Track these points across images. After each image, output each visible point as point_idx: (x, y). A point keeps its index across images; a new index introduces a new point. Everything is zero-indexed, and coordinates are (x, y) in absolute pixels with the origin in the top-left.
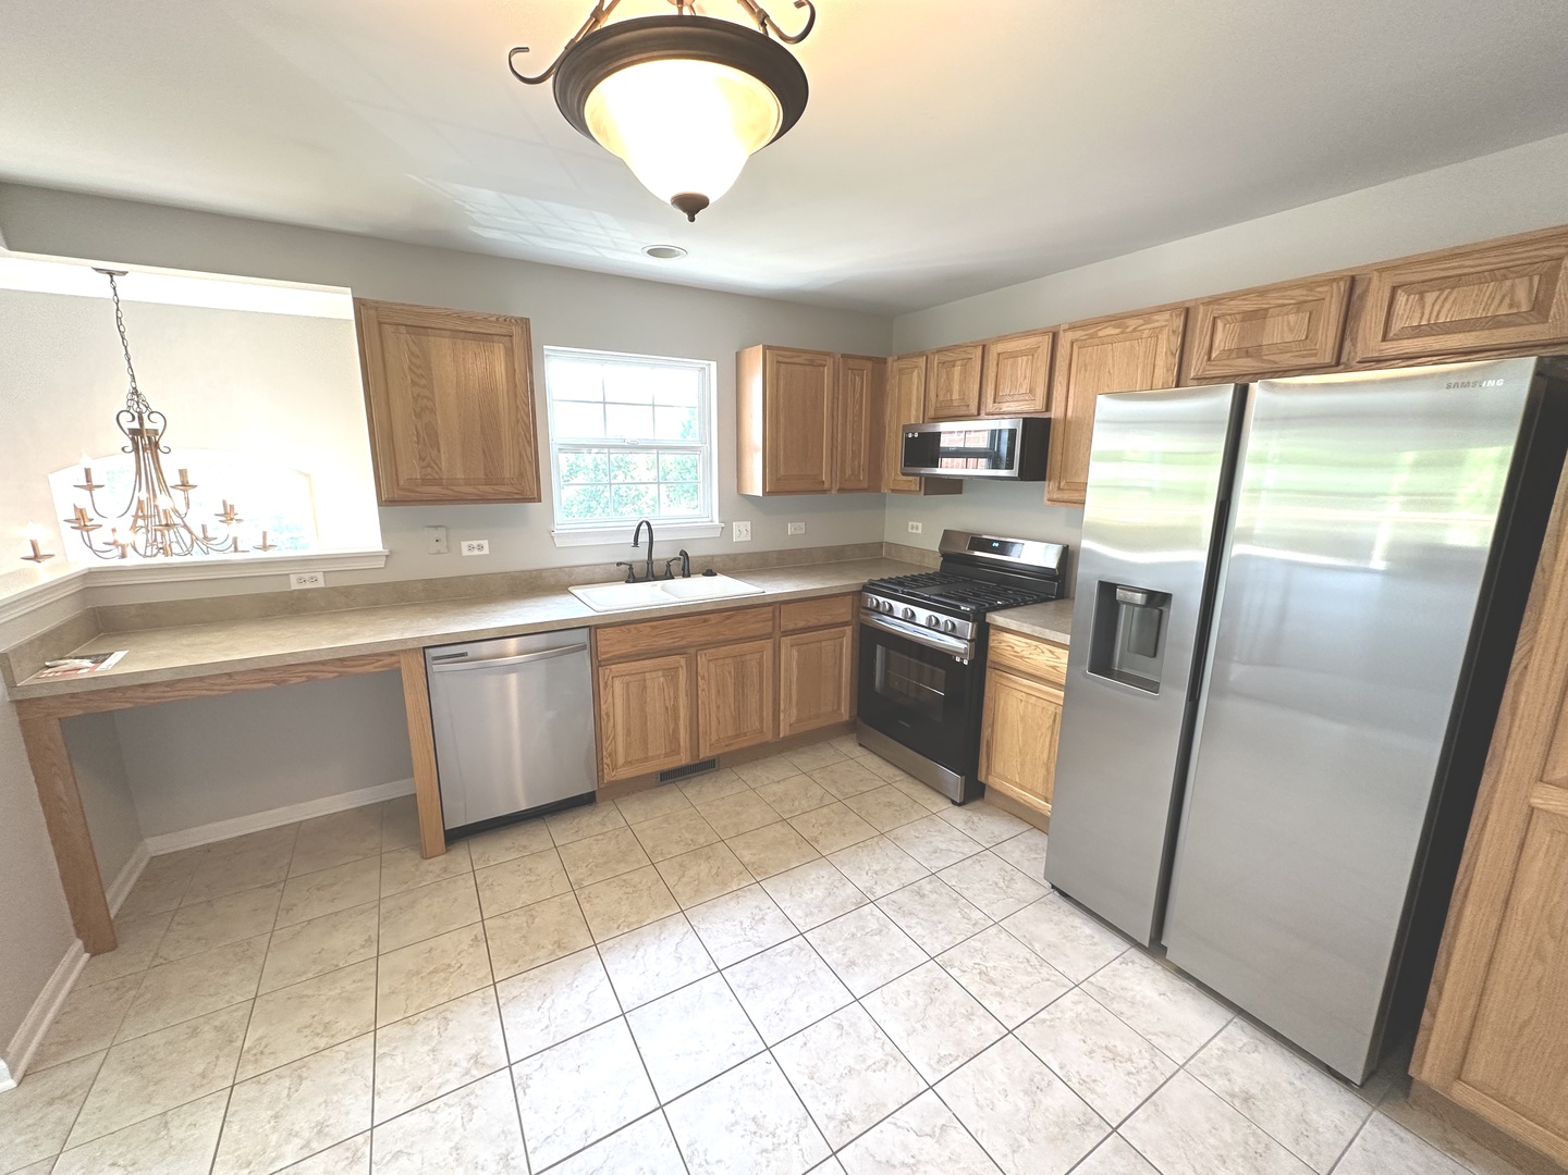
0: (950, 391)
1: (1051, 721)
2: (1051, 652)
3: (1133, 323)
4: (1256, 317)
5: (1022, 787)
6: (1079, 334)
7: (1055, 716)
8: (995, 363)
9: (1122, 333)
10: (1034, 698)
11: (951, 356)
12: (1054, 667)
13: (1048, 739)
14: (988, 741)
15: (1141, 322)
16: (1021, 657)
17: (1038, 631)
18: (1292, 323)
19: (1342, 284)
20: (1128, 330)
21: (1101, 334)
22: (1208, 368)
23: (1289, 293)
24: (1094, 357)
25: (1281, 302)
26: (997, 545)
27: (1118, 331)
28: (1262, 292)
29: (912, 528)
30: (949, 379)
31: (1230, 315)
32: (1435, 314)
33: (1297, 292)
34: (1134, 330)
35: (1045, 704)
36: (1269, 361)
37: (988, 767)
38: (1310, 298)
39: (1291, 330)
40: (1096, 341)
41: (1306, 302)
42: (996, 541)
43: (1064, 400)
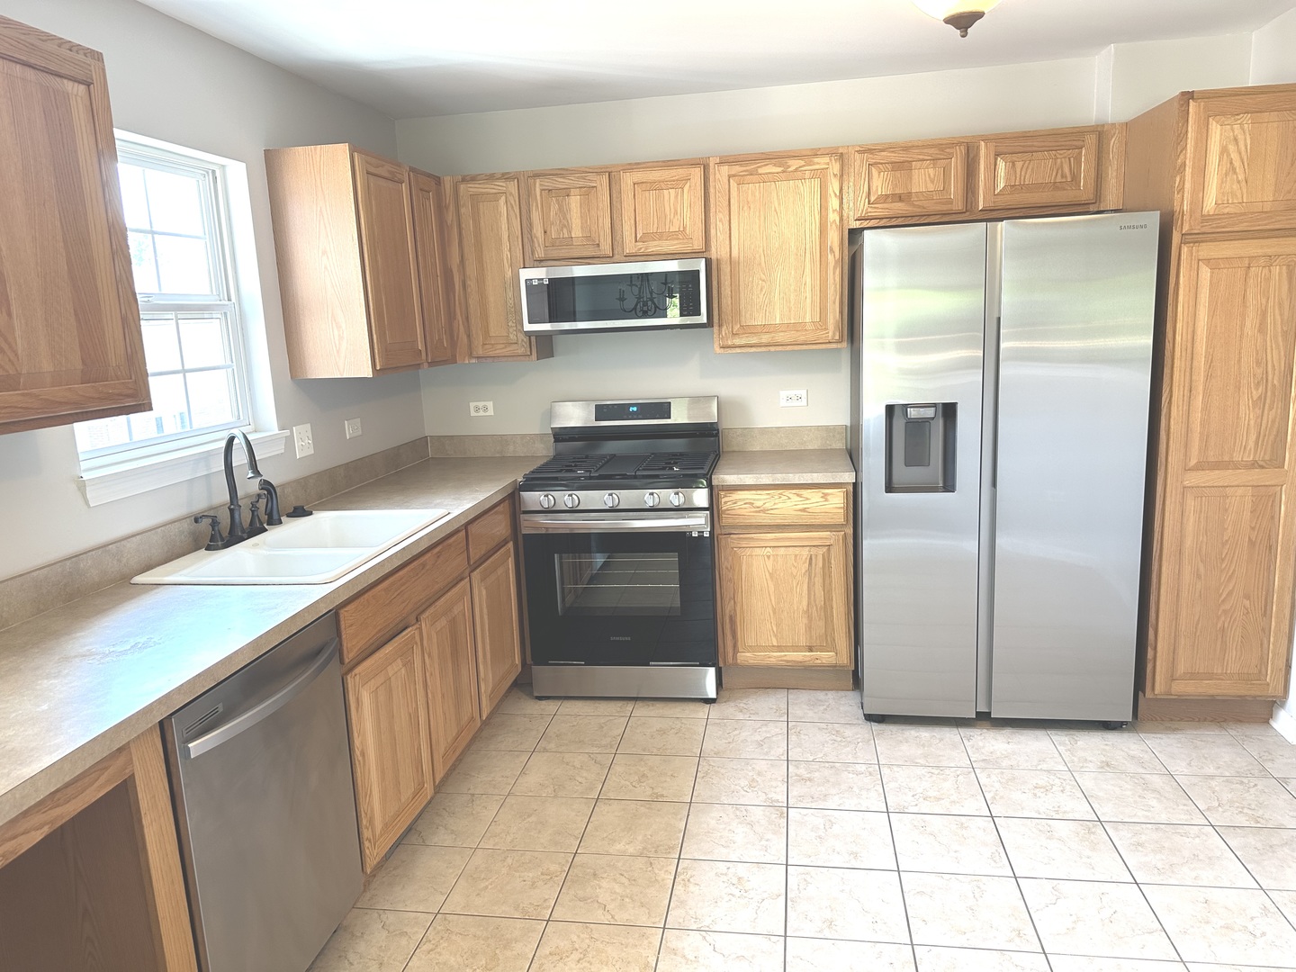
0: (566, 225)
1: (807, 565)
2: (798, 495)
3: (794, 164)
4: (902, 167)
5: (780, 648)
6: (736, 169)
7: (811, 559)
8: (631, 196)
9: (784, 172)
10: (783, 549)
11: (561, 183)
12: (804, 510)
13: (805, 587)
14: (731, 617)
15: (802, 163)
16: (764, 511)
17: (779, 478)
18: (932, 176)
19: (962, 148)
20: (790, 169)
21: (760, 171)
22: (870, 210)
23: (926, 151)
24: (757, 194)
25: (921, 157)
26: (635, 409)
27: (780, 169)
28: (906, 148)
29: (477, 409)
30: (563, 212)
31: (882, 164)
32: (1022, 178)
33: (932, 151)
34: (796, 170)
35: (797, 551)
36: (919, 207)
37: (735, 646)
38: (942, 157)
39: (932, 182)
40: (755, 178)
41: (939, 159)
42: (633, 405)
43: (728, 239)
